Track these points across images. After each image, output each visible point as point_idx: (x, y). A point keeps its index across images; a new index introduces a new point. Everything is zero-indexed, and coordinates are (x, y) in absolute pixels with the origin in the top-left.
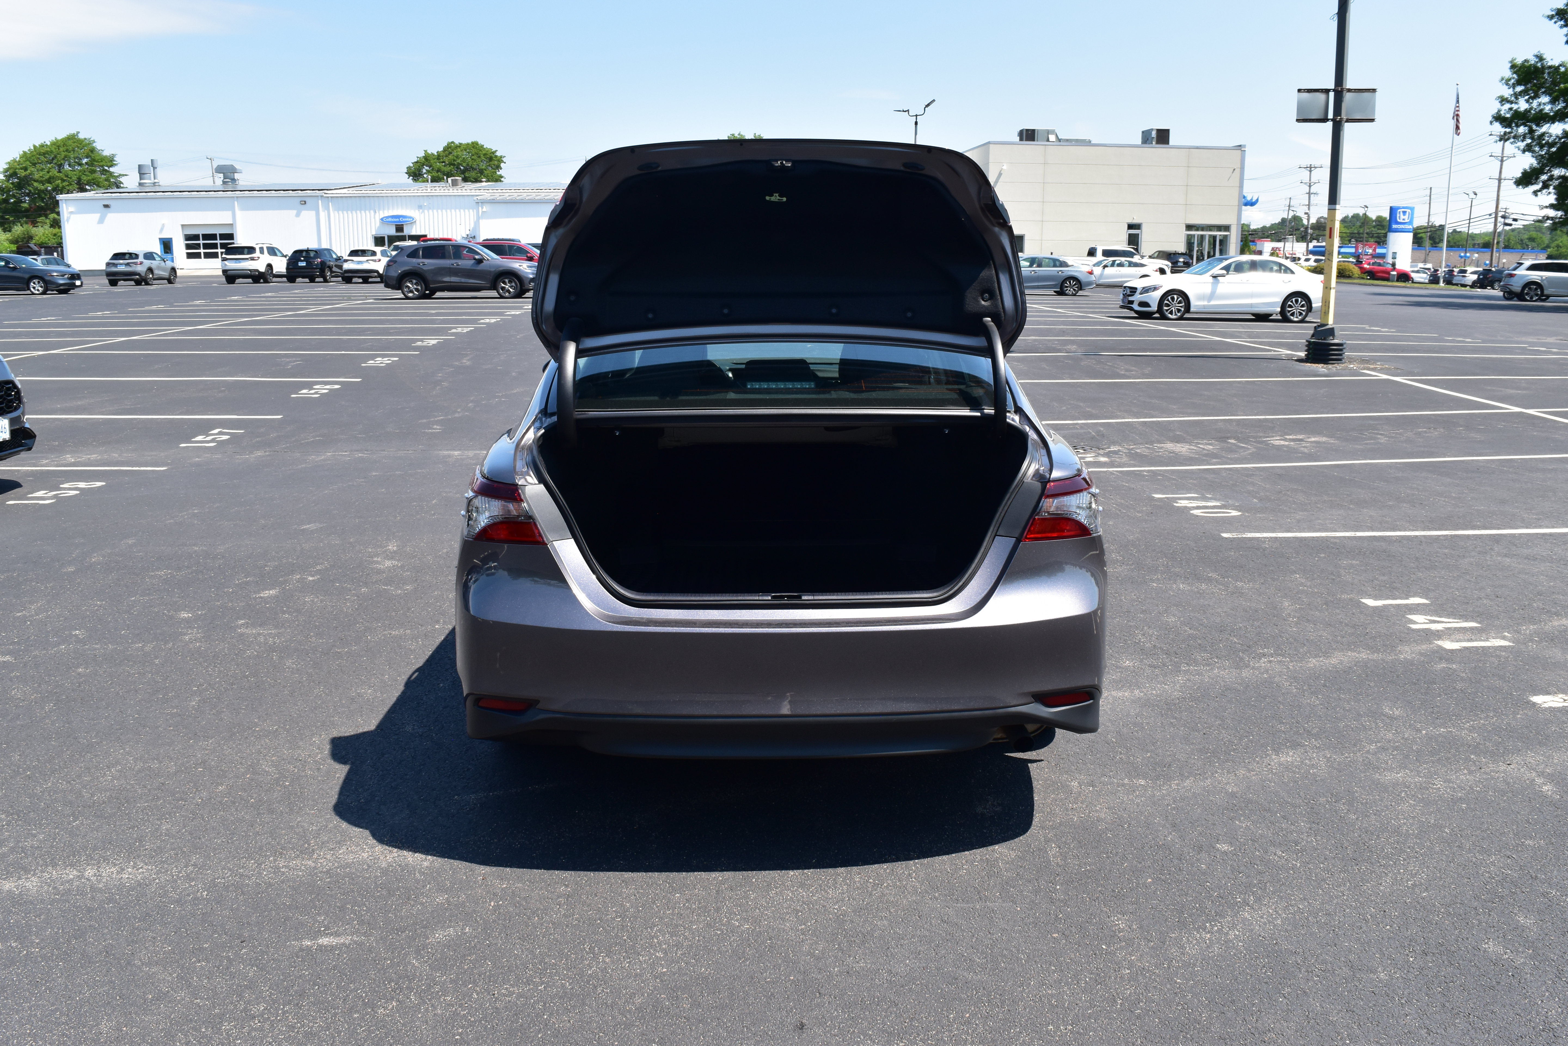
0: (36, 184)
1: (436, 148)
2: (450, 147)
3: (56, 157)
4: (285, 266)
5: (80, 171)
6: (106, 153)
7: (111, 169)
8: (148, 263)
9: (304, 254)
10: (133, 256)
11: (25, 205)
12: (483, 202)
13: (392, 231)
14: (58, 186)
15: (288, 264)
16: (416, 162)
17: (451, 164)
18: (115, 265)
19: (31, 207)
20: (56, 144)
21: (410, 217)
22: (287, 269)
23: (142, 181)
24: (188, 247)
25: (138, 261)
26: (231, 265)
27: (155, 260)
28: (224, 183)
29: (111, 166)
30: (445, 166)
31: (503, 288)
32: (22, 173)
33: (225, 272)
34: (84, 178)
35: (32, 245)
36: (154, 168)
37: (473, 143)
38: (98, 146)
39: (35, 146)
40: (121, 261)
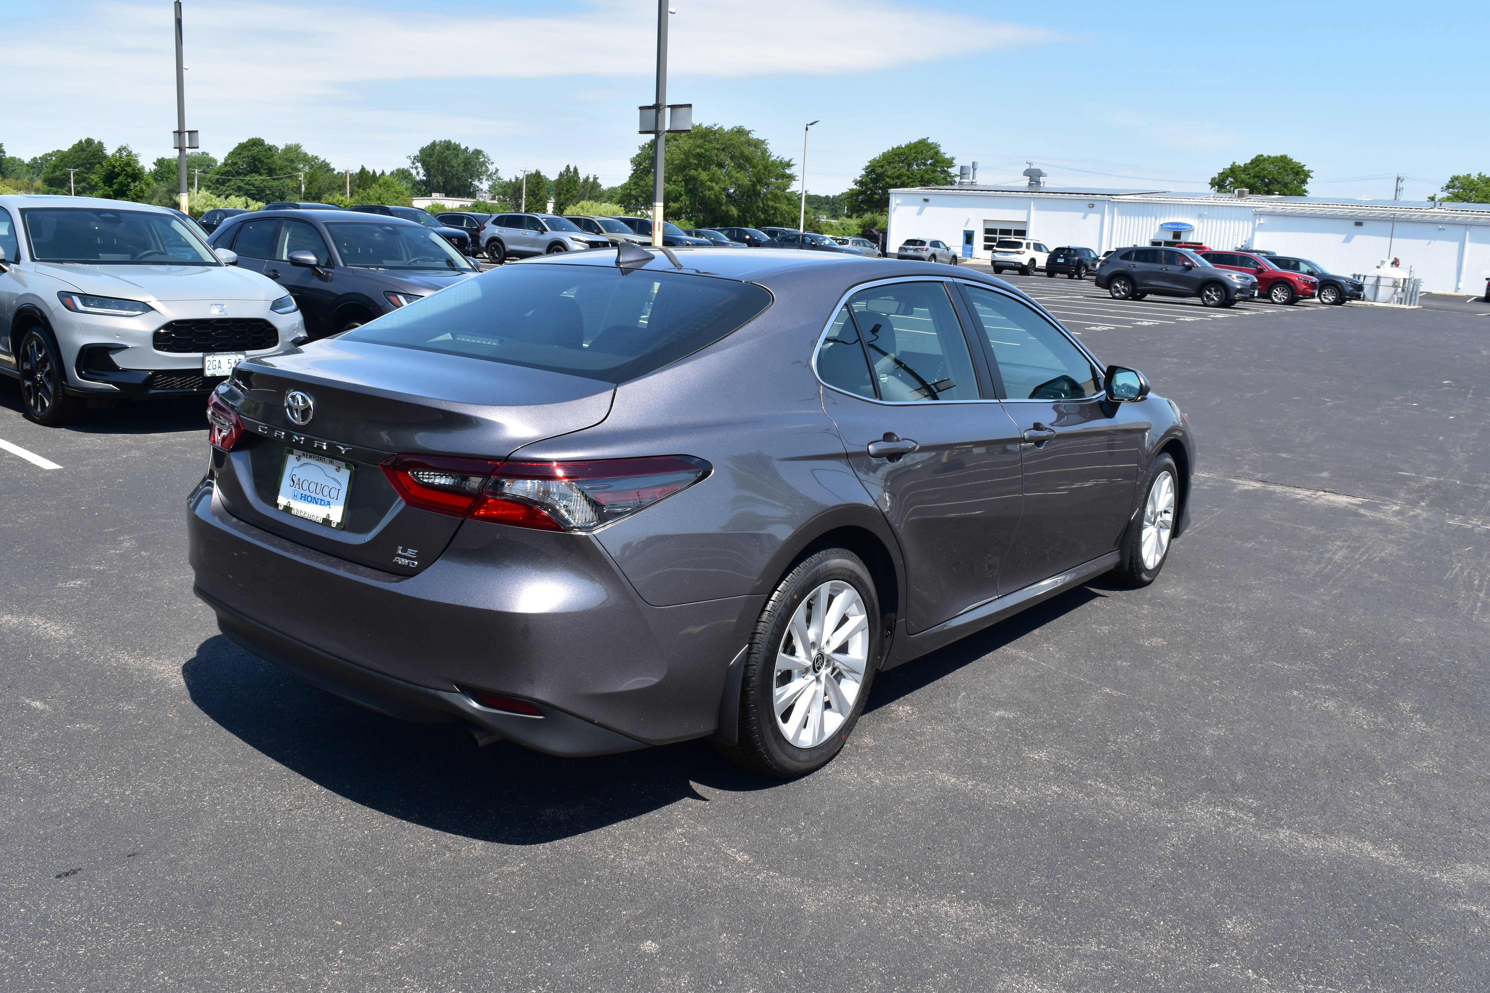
0: (887, 179)
1: (1243, 160)
2: (1258, 160)
3: (907, 157)
4: (1045, 260)
5: (924, 170)
6: (947, 156)
7: (950, 170)
8: (932, 250)
9: (1066, 252)
10: (923, 243)
11: (877, 197)
12: (1261, 214)
13: (1170, 237)
14: (904, 182)
15: (1048, 260)
16: (1222, 173)
17: (1255, 176)
18: (906, 250)
19: (882, 199)
20: (909, 147)
21: (1189, 225)
22: (1047, 264)
23: (962, 180)
24: (987, 239)
25: (925, 247)
26: (999, 257)
27: (940, 247)
28: (1030, 185)
29: (950, 167)
30: (1249, 178)
31: (1208, 297)
32: (879, 170)
33: (993, 262)
34: (926, 176)
35: (874, 230)
36: (974, 170)
37: (1282, 157)
38: (942, 150)
39: (893, 148)
40: (911, 247)
